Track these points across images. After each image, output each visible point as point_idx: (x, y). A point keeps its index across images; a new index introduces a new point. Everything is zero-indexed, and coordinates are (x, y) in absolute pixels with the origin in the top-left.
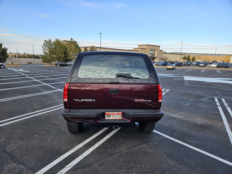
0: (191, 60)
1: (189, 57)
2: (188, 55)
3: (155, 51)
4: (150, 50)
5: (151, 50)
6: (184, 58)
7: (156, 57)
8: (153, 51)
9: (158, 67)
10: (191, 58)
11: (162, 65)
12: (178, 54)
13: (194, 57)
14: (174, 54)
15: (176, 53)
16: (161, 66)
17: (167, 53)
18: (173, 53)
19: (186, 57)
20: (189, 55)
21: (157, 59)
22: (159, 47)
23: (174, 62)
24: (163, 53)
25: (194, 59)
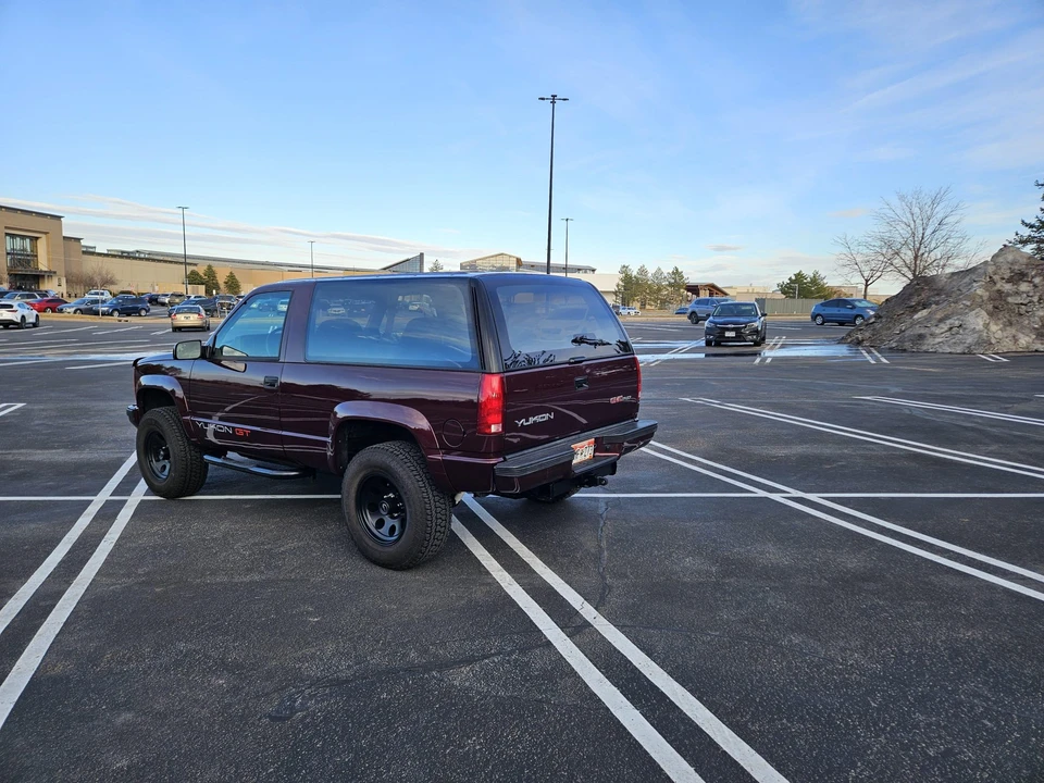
0: (222, 286)
1: (211, 272)
2: (205, 268)
3: (37, 238)
4: (7, 234)
5: (13, 236)
6: (193, 279)
7: (51, 274)
8: (23, 237)
9: (100, 321)
10: (221, 279)
11: (116, 313)
12: (154, 260)
13: (232, 276)
14: (135, 258)
15: (142, 256)
16: (111, 314)
17: (97, 251)
18: (128, 253)
19: (198, 274)
20: (210, 267)
21: (55, 280)
22: (55, 221)
23: (162, 299)
24: (84, 252)
25: (233, 284)
